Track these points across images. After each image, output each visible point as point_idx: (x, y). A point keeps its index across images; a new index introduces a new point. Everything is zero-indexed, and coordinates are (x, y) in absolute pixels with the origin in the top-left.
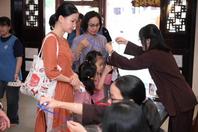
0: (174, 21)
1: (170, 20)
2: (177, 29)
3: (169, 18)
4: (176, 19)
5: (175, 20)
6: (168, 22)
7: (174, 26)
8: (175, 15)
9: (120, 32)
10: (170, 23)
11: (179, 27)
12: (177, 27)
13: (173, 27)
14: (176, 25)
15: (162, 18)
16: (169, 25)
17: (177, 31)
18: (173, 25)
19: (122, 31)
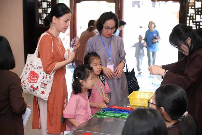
0: (194, 18)
1: (190, 16)
2: (198, 26)
3: (189, 15)
4: (197, 16)
5: (195, 16)
6: (188, 18)
7: (195, 23)
8: (196, 12)
9: (139, 27)
10: (189, 20)
11: (200, 23)
12: (198, 23)
13: (193, 24)
14: (196, 22)
15: (182, 15)
16: (189, 22)
17: (198, 28)
18: (193, 22)
19: (141, 26)
